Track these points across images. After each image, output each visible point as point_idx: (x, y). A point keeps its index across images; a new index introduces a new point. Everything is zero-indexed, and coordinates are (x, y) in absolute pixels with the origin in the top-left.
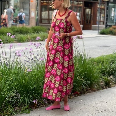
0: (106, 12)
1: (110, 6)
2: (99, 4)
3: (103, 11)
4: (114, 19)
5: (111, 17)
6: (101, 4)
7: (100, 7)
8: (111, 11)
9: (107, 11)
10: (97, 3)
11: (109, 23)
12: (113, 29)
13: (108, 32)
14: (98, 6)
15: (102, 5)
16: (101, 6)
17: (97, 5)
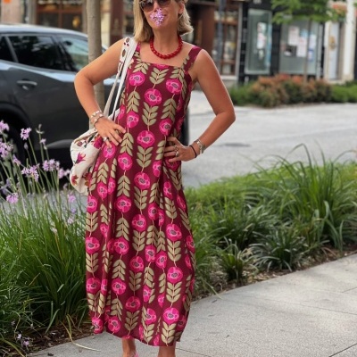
0: (240, 35)
1: (253, 16)
2: (217, 10)
3: (232, 32)
4: (264, 58)
5: (255, 52)
6: (225, 10)
7: (223, 19)
8: (257, 32)
9: (242, 33)
10: (213, 6)
11: (249, 69)
12: (262, 88)
13: (247, 97)
14: (217, 17)
15: (229, 13)
16: (226, 16)
17: (213, 15)
